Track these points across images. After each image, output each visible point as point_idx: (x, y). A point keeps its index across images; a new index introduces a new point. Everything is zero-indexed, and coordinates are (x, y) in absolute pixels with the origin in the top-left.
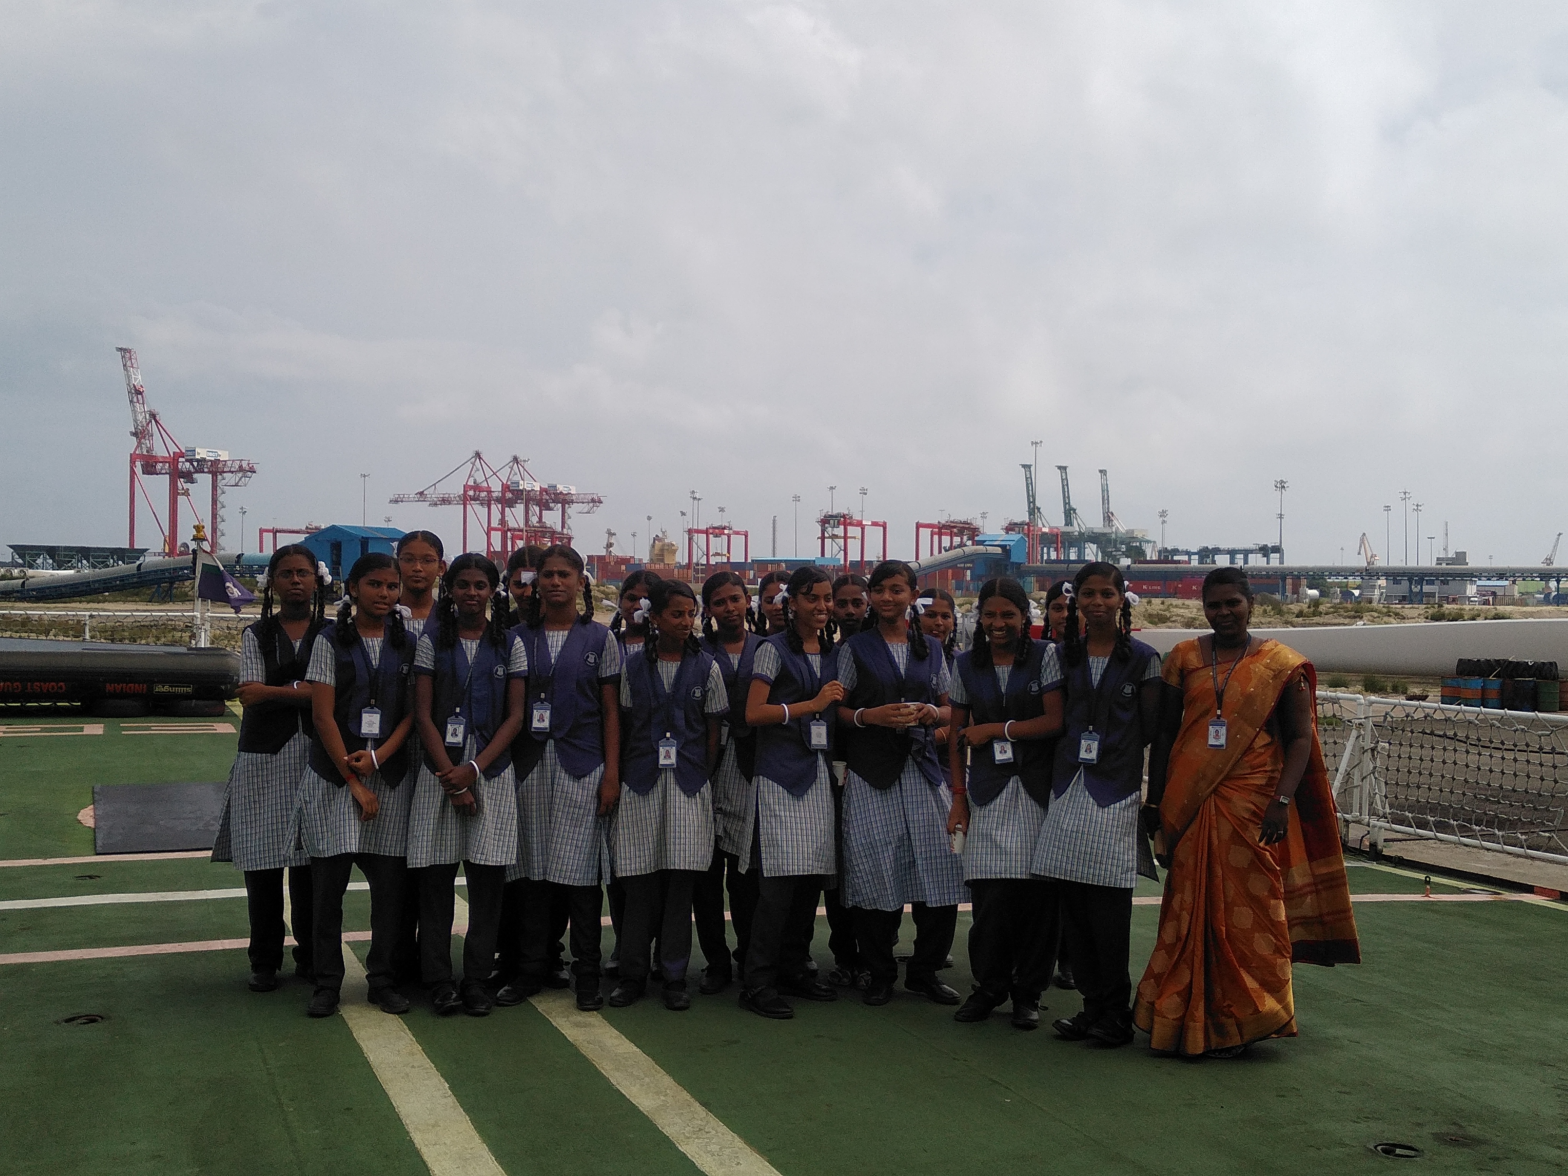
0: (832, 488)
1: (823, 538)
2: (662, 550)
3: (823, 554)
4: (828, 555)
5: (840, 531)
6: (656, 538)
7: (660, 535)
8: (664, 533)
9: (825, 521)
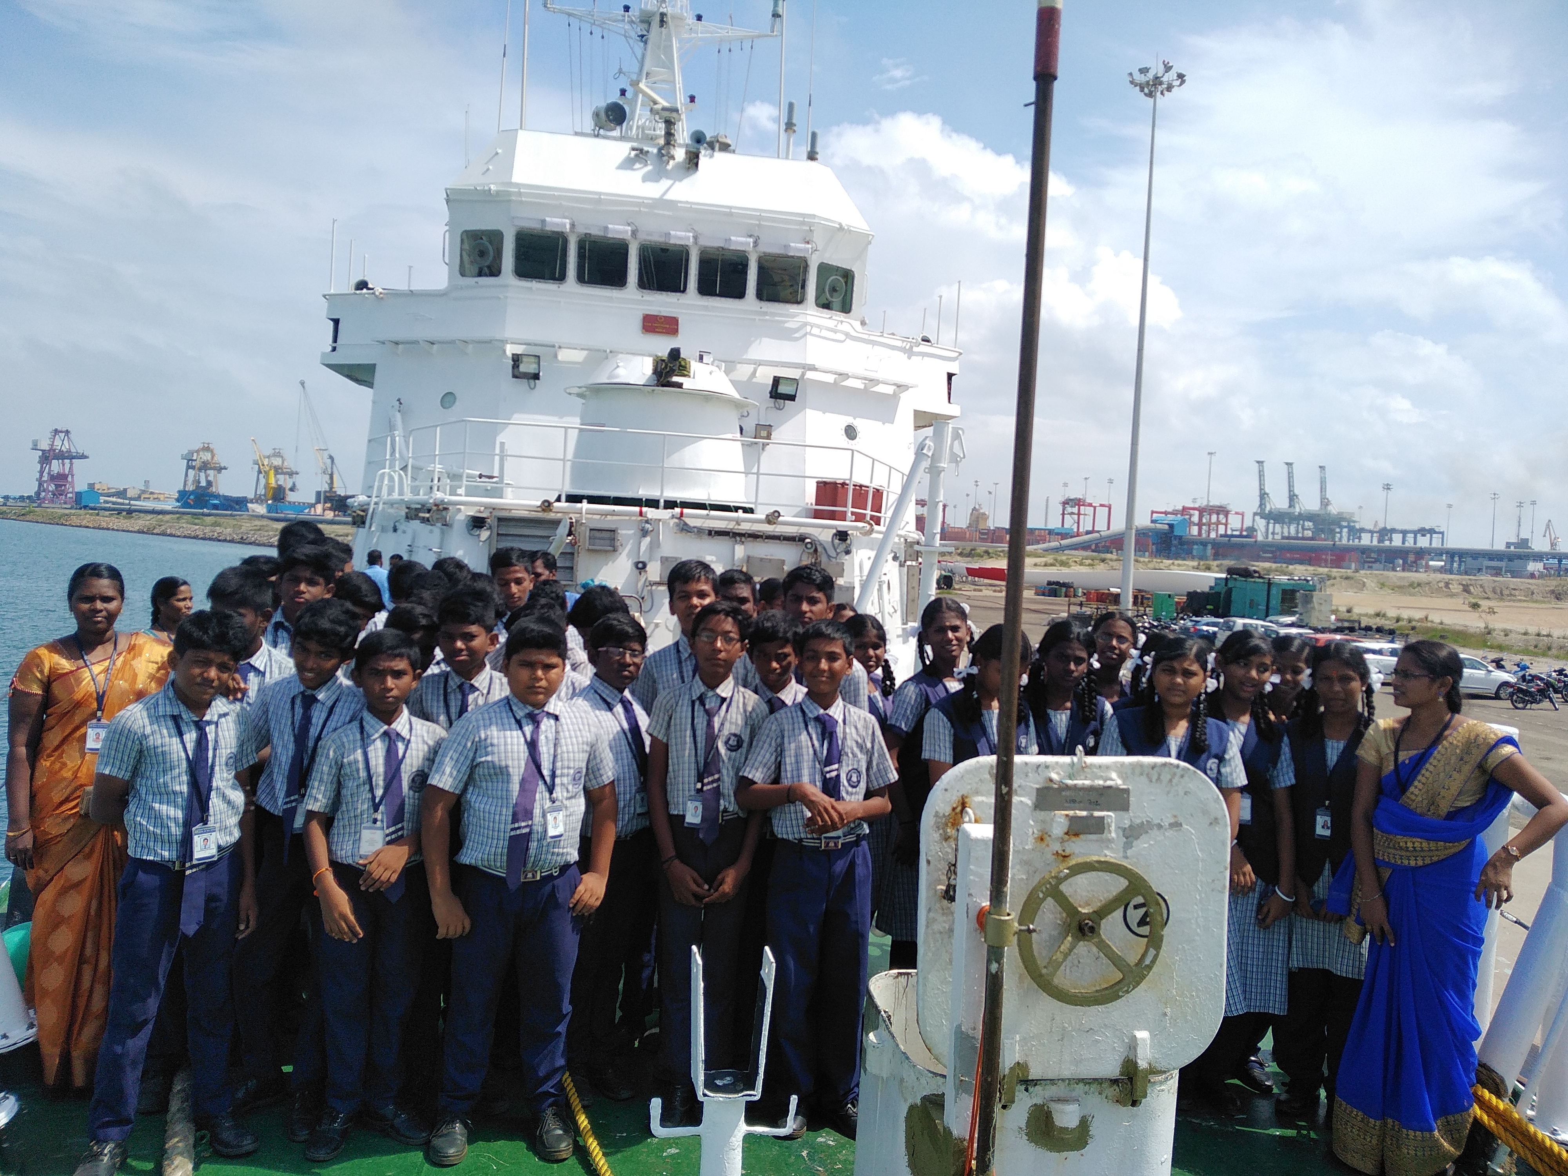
0: (1086, 479)
1: (1063, 514)
2: (978, 518)
3: (1063, 525)
4: (1065, 526)
5: (1075, 510)
6: (974, 509)
7: (977, 507)
8: (980, 505)
9: (1065, 503)
